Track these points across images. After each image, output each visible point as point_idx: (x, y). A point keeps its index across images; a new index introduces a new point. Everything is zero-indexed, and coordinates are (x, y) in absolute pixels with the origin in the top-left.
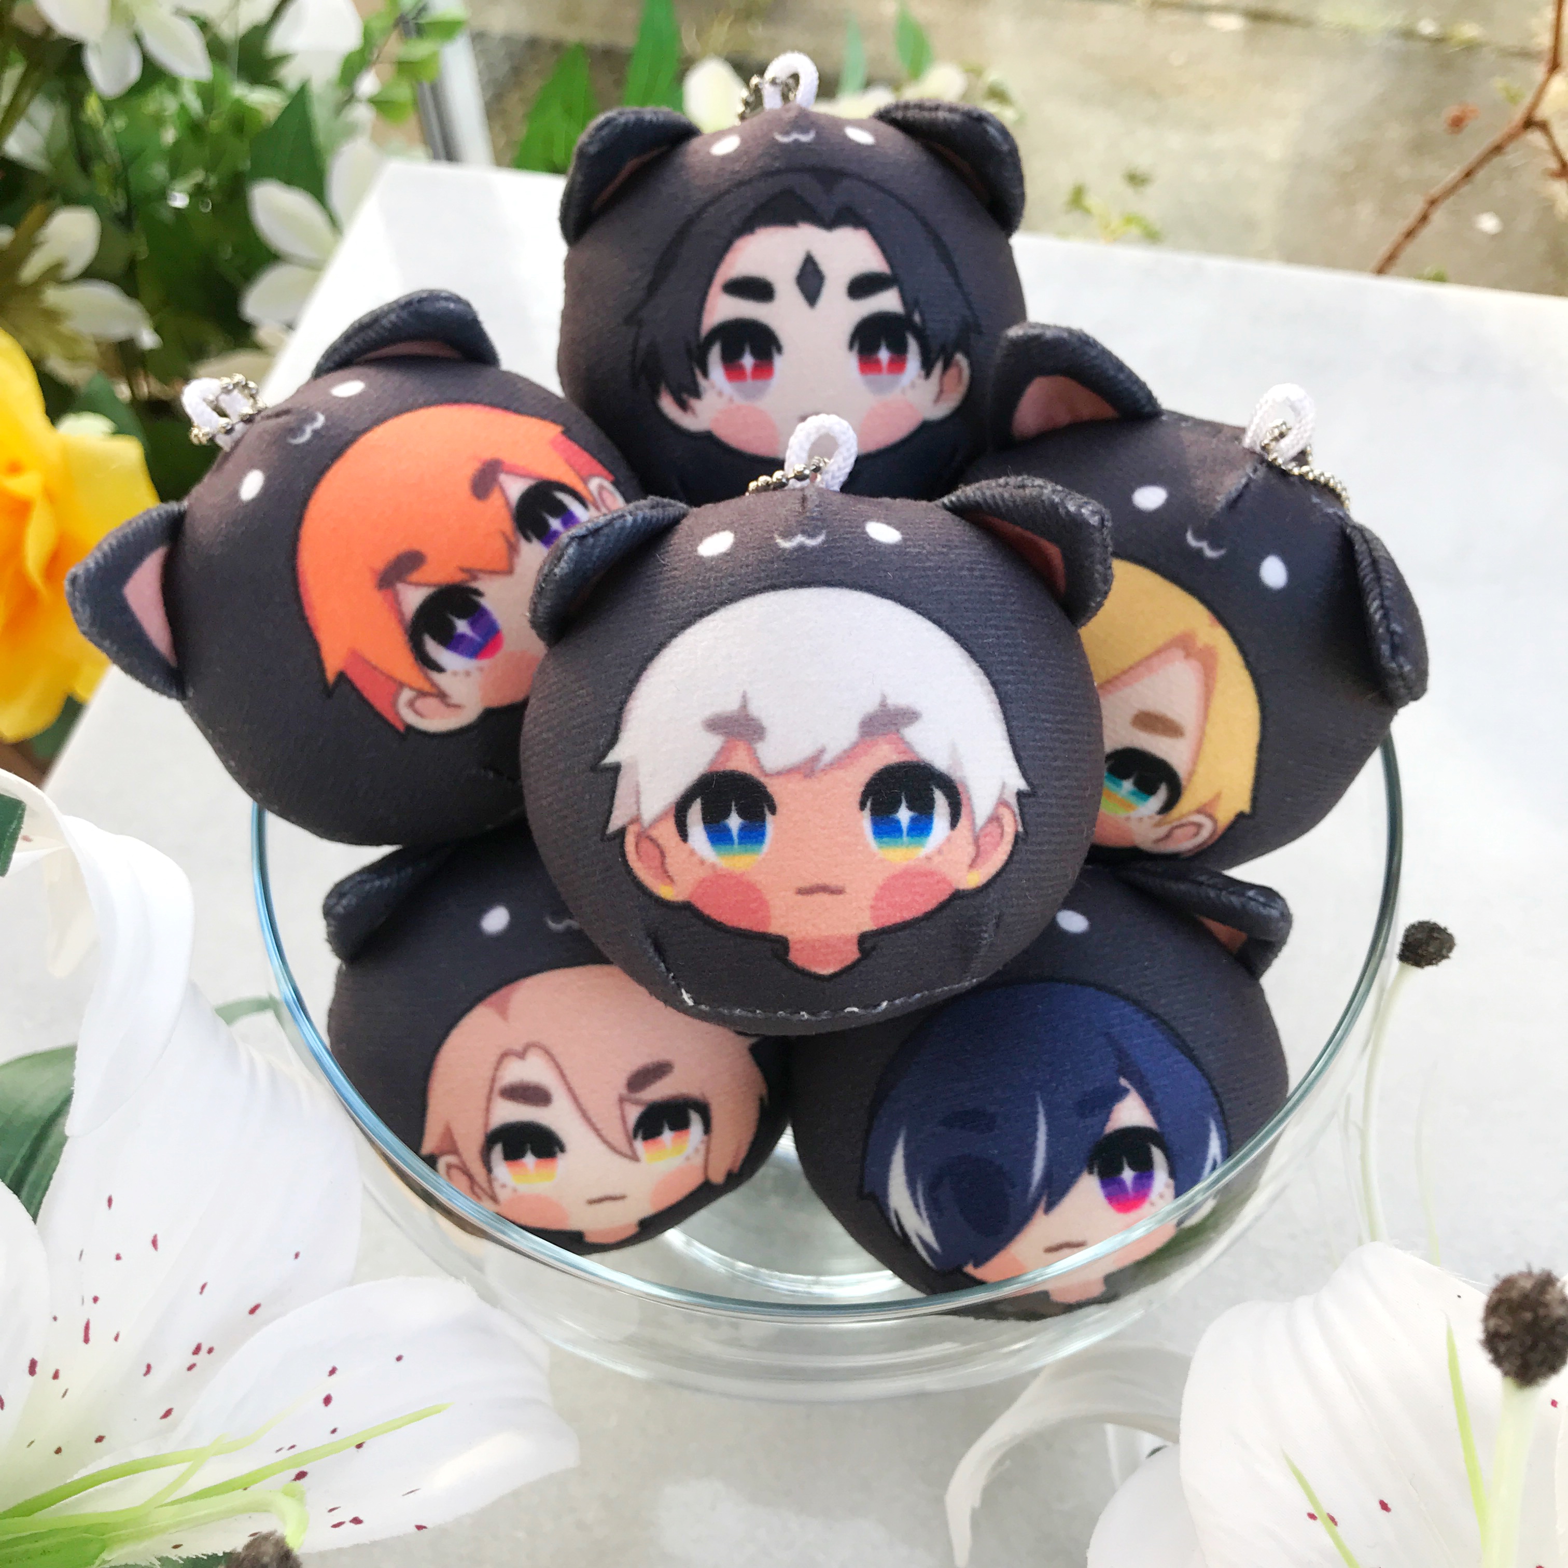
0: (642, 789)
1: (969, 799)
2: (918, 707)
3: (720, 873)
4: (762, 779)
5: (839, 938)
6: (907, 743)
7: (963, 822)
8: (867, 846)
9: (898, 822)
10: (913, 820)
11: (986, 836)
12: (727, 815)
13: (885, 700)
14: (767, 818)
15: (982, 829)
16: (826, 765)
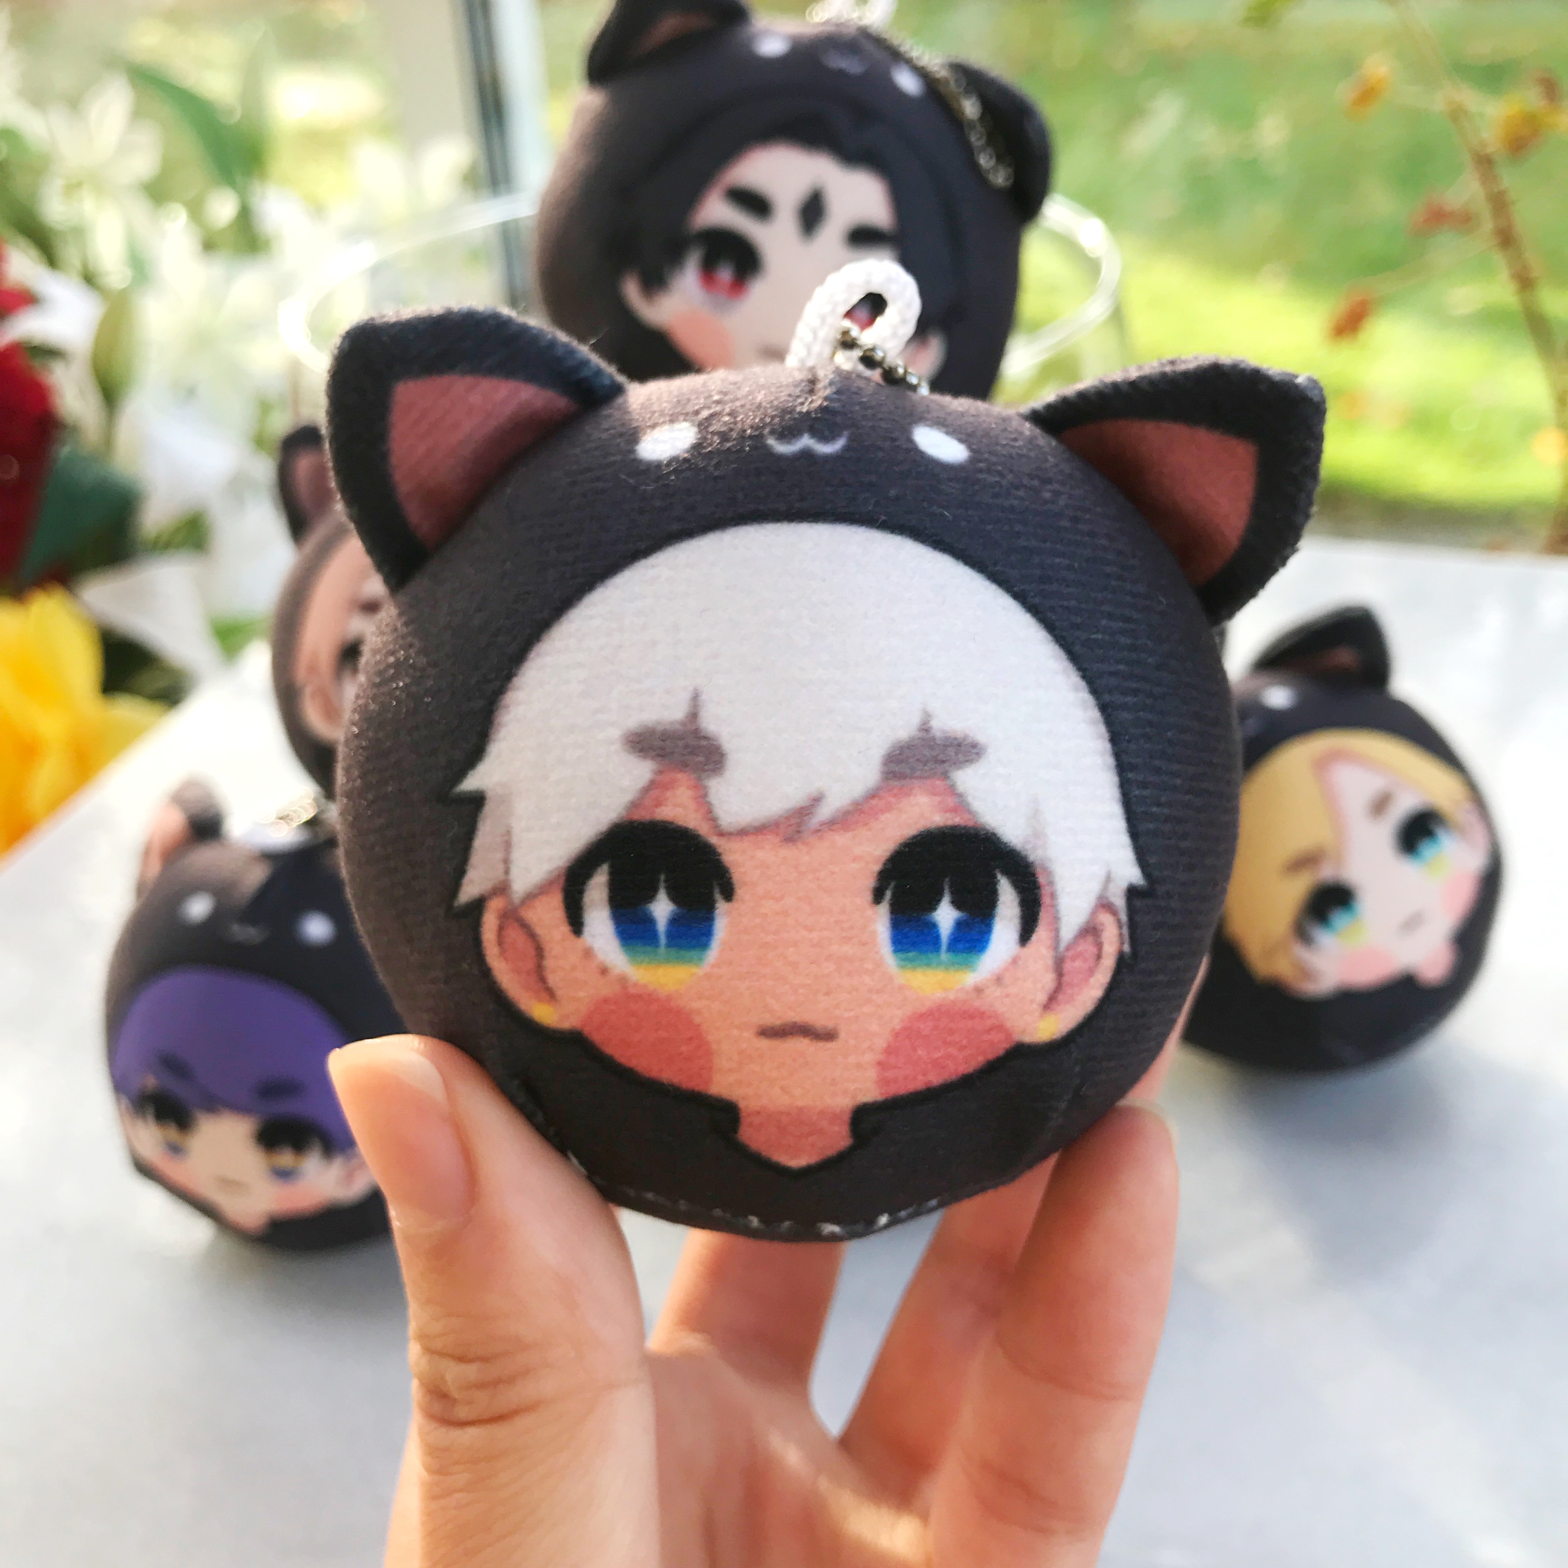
0: (515, 839)
1: (1053, 895)
2: (980, 738)
3: (632, 991)
4: (714, 840)
5: (822, 1113)
6: (960, 796)
7: (1041, 934)
8: (879, 964)
9: (934, 926)
10: (959, 925)
11: (1074, 959)
12: (651, 896)
13: (929, 721)
14: (717, 905)
15: (1068, 949)
16: (823, 824)
